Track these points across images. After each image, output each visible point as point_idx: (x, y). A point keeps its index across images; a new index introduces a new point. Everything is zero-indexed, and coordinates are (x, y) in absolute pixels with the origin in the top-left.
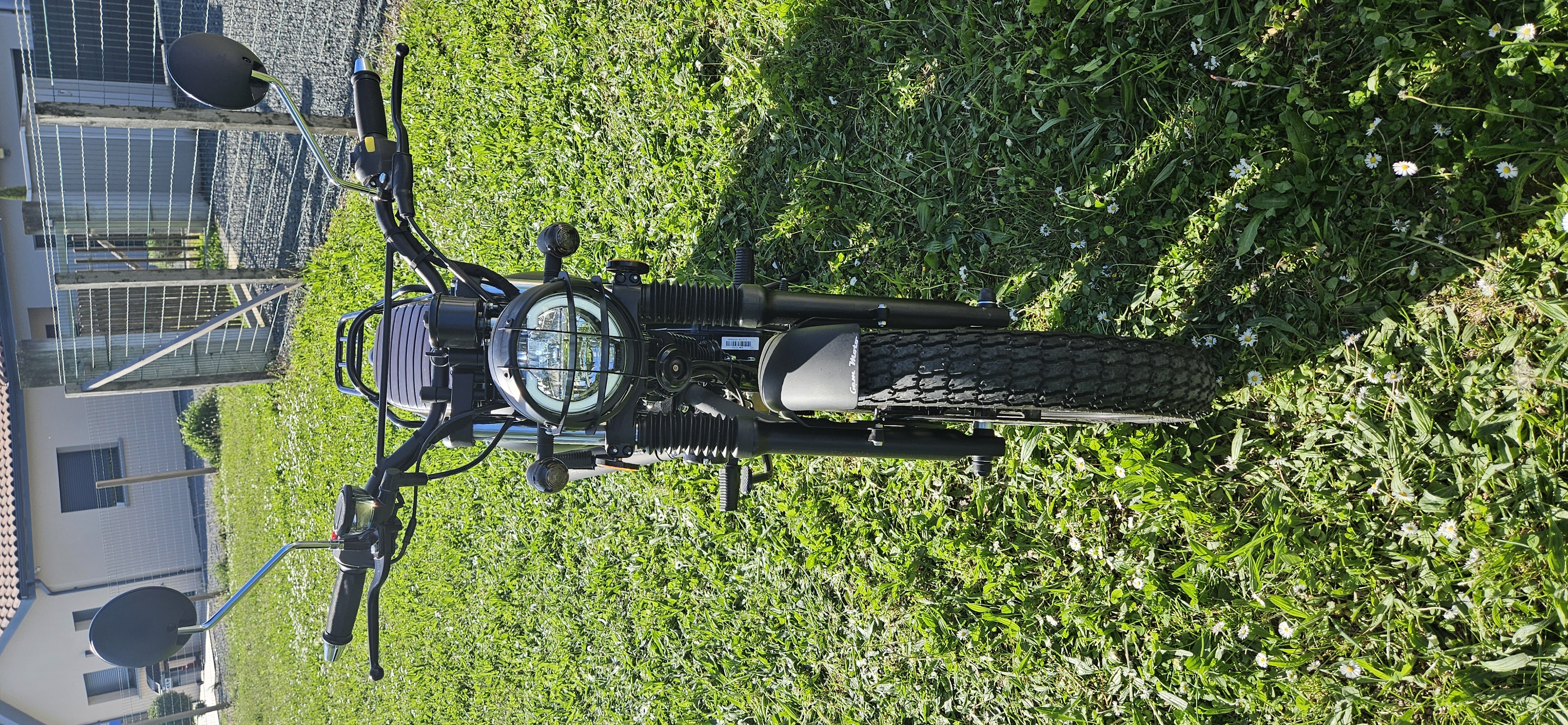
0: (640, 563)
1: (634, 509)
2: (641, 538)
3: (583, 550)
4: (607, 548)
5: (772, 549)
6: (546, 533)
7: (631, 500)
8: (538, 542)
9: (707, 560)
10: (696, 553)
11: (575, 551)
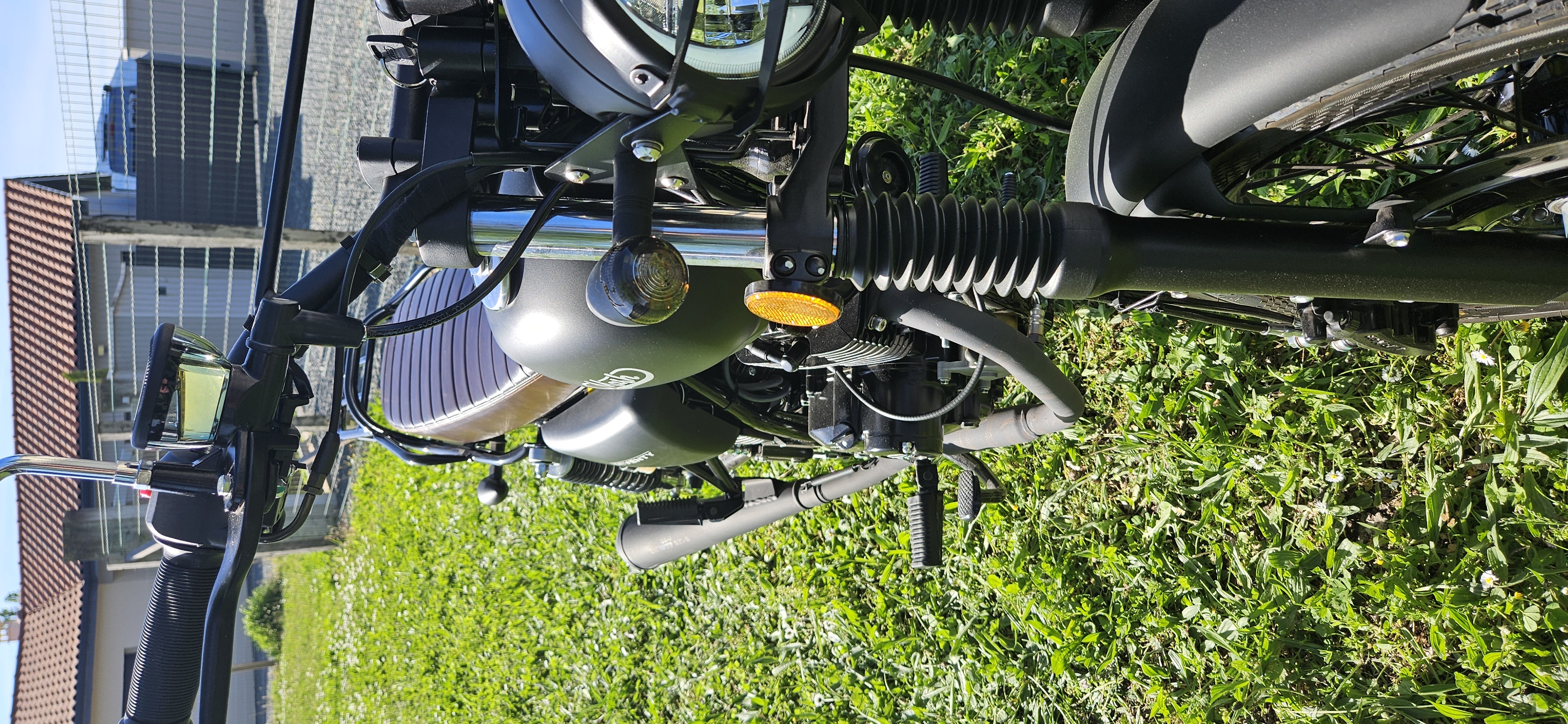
0: (757, 707)
1: (747, 630)
2: (759, 668)
3: (675, 699)
4: (711, 691)
5: (978, 653)
6: (626, 682)
7: (744, 617)
8: (614, 694)
9: (863, 687)
10: (846, 678)
11: (665, 700)
